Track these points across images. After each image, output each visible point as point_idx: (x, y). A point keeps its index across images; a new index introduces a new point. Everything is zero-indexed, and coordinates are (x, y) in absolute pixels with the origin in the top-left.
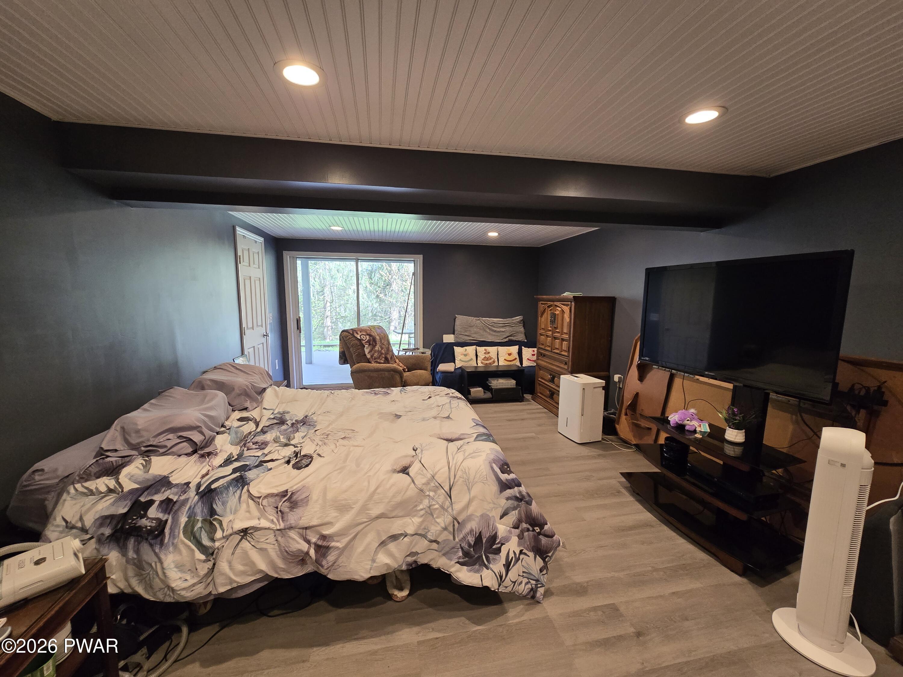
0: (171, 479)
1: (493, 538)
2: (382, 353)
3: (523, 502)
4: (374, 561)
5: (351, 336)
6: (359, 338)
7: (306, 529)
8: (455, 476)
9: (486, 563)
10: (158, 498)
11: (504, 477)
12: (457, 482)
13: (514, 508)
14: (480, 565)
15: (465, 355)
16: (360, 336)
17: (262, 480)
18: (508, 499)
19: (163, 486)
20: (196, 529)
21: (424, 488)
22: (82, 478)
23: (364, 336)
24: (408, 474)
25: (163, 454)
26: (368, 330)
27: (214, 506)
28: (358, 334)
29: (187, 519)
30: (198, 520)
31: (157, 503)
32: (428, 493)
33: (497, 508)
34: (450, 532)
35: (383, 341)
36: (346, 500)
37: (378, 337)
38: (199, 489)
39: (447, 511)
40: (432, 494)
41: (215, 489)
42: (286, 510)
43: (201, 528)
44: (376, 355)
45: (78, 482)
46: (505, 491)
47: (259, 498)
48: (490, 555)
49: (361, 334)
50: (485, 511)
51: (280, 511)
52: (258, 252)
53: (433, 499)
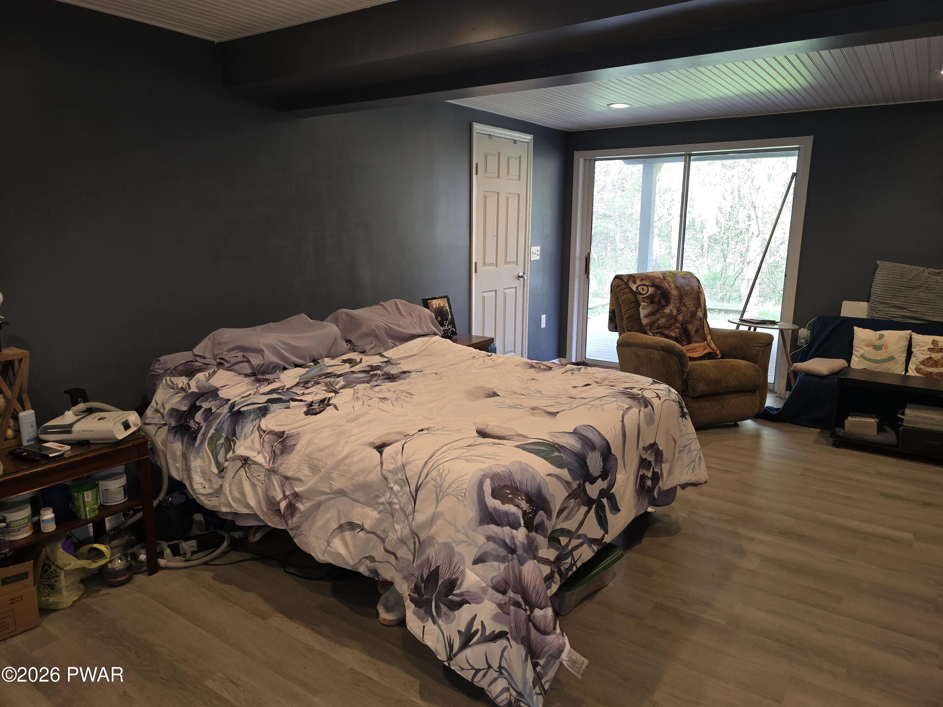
0: (219, 392)
1: (452, 584)
2: (676, 321)
3: (515, 556)
4: (329, 543)
5: (624, 286)
6: (634, 289)
7: (287, 479)
8: (427, 475)
9: (435, 614)
10: (205, 405)
11: (493, 503)
12: (427, 483)
13: (503, 560)
14: (426, 612)
15: (878, 348)
16: (637, 288)
17: (277, 415)
18: (489, 538)
19: (211, 396)
20: (218, 443)
21: (389, 476)
22: (173, 373)
23: (645, 288)
24: (381, 453)
25: (228, 369)
26: (659, 278)
27: (236, 428)
28: (635, 283)
29: (214, 432)
30: (223, 436)
31: (203, 409)
32: (392, 485)
33: (471, 545)
34: (410, 550)
35: (686, 300)
36: (318, 459)
37: (675, 292)
38: (233, 408)
39: (407, 518)
40: (396, 488)
41: (244, 412)
42: (278, 452)
43: (223, 444)
44: (662, 321)
45: (170, 376)
46: (488, 524)
47: (264, 431)
48: (442, 606)
49: (640, 283)
50: (449, 540)
51: (274, 451)
53: (396, 495)
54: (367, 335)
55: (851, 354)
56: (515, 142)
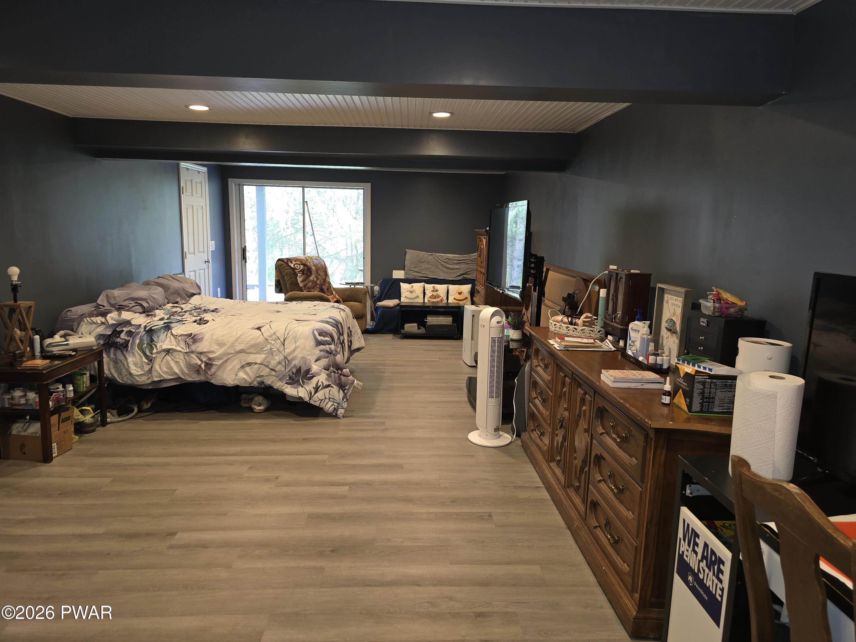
0: (131, 322)
1: (308, 371)
2: (317, 284)
3: (332, 355)
4: (236, 375)
5: (285, 265)
6: (293, 266)
7: (201, 354)
8: (288, 334)
9: (302, 384)
10: (125, 329)
11: (320, 338)
12: (288, 337)
13: (327, 357)
14: (298, 385)
15: (411, 292)
16: (294, 265)
17: (179, 328)
18: (321, 351)
19: (128, 324)
20: (143, 347)
21: (268, 338)
22: (90, 315)
23: (298, 265)
24: (260, 330)
25: (128, 310)
26: (304, 260)
27: (153, 338)
28: (292, 263)
29: (139, 341)
30: (145, 343)
31: (125, 332)
32: (270, 341)
33: (313, 355)
34: (283, 366)
35: (319, 272)
36: (223, 340)
37: (313, 268)
38: (146, 329)
39: (281, 353)
40: (273, 342)
41: (154, 330)
42: (191, 343)
43: (146, 347)
44: (310, 284)
45: (88, 317)
46: (319, 346)
47: (177, 336)
48: (305, 380)
49: (295, 263)
50: (304, 355)
51: (187, 343)
52: (201, 182)
53: (273, 345)
54: (173, 293)
55: (400, 296)
56: (199, 172)
